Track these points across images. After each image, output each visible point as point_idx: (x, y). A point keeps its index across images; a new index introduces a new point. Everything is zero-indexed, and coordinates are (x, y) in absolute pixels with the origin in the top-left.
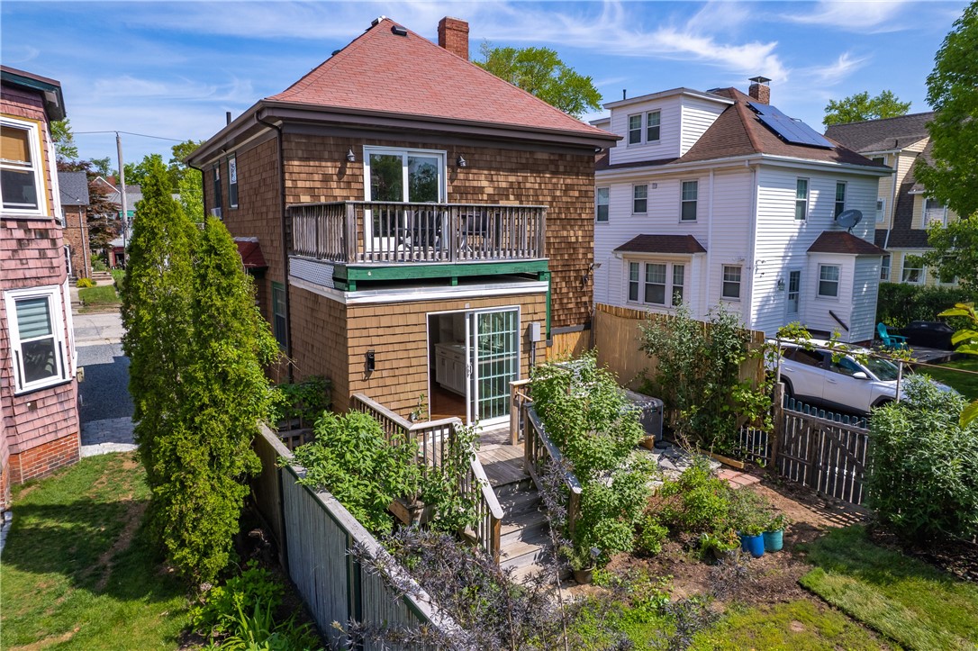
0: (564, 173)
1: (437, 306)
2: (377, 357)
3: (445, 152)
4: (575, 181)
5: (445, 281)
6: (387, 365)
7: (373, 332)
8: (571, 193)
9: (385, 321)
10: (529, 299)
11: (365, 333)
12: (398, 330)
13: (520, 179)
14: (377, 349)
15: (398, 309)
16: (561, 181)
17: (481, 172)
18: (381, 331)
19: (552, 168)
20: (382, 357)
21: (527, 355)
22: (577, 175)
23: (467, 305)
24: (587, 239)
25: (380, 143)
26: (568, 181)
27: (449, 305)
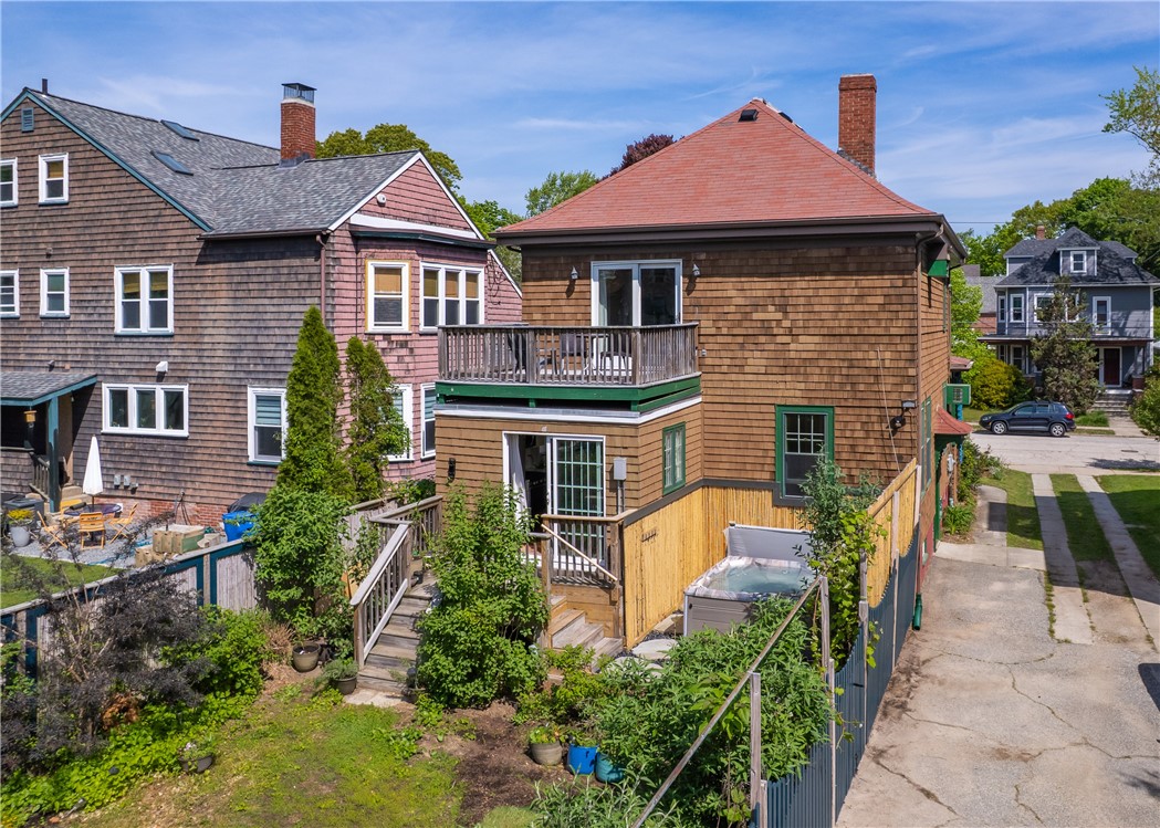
0: (858, 273)
1: (513, 426)
2: (457, 466)
3: (681, 261)
4: (878, 283)
5: (522, 403)
6: (467, 475)
7: (455, 442)
8: (870, 300)
9: (465, 434)
10: (616, 431)
11: (448, 442)
12: (476, 444)
13: (785, 285)
14: (457, 459)
15: (477, 425)
16: (849, 285)
17: (727, 279)
18: (462, 443)
19: (835, 267)
20: (462, 467)
21: (614, 495)
22: (881, 272)
23: (544, 429)
24: (902, 364)
25: (609, 258)
26: (865, 283)
27: (525, 426)
